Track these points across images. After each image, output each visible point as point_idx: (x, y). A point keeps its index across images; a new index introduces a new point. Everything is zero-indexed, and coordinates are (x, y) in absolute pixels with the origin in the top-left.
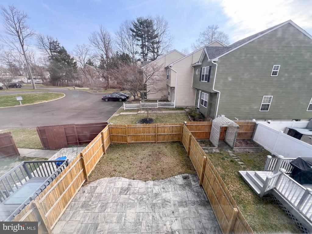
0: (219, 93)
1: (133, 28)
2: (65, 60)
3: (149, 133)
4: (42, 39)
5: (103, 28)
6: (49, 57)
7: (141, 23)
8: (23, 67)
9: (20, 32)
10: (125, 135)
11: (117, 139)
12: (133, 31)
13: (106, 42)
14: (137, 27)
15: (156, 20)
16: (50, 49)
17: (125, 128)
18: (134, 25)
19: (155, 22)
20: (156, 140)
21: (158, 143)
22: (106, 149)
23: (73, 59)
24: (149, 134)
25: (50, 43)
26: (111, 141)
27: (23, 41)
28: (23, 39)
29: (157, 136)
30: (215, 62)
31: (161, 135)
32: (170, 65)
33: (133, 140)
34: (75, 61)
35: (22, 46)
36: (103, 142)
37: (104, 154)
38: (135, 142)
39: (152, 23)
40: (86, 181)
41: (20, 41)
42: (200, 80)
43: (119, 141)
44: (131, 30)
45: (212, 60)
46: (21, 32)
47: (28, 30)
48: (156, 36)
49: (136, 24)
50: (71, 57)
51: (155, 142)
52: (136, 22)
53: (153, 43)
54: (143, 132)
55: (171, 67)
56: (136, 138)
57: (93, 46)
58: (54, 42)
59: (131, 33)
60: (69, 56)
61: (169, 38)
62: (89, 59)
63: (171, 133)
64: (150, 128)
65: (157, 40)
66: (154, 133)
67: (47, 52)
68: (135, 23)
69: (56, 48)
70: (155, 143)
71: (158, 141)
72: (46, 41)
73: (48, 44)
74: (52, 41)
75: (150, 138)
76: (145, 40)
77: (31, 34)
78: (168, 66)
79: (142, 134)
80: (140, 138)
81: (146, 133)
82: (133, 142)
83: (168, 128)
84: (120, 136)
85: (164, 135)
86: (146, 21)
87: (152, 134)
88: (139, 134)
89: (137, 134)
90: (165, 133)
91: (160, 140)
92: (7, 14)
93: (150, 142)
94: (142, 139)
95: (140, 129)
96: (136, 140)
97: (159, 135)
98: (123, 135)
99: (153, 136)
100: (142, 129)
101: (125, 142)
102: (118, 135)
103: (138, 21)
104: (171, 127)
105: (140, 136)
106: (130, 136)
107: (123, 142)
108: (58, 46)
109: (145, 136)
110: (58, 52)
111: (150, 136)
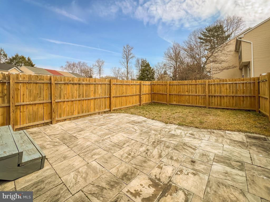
2: (147, 71)
4: (138, 61)
6: (140, 70)
7: (210, 30)
9: (128, 57)
10: (166, 94)
11: (158, 99)
12: (202, 39)
14: (206, 35)
16: (141, 66)
20: (207, 103)
21: (210, 108)
24: (196, 95)
25: (142, 62)
26: (152, 100)
28: (128, 60)
31: (215, 96)
33: (175, 101)
34: (154, 70)
35: (127, 64)
37: (140, 105)
38: (178, 104)
39: (222, 27)
43: (160, 101)
44: (200, 38)
49: (205, 32)
50: (152, 69)
51: (205, 106)
54: (187, 91)
55: (241, 38)
56: (178, 98)
59: (200, 41)
63: (233, 95)
64: (198, 86)
66: (204, 93)
67: (139, 68)
68: (203, 32)
69: (144, 64)
71: (209, 105)
72: (140, 61)
75: (198, 99)
76: (214, 44)
77: (133, 57)
79: (187, 93)
80: (183, 98)
81: (192, 93)
82: (175, 103)
83: (228, 85)
84: (161, 94)
85: (220, 96)
86: (215, 28)
87: (201, 94)
88: (182, 94)
89: (180, 94)
90: (222, 94)
91: (213, 104)
92: (124, 49)
93: (198, 105)
94: (187, 101)
95: (183, 86)
96: (179, 101)
97: (212, 96)
98: (164, 93)
99: (201, 97)
100: (186, 86)
101: (165, 103)
102: (158, 93)
103: (207, 30)
104: (232, 83)
105: (184, 96)
106: (171, 96)
107: (163, 103)
108: (146, 63)
109: (191, 96)
110: (145, 66)
111: (198, 97)
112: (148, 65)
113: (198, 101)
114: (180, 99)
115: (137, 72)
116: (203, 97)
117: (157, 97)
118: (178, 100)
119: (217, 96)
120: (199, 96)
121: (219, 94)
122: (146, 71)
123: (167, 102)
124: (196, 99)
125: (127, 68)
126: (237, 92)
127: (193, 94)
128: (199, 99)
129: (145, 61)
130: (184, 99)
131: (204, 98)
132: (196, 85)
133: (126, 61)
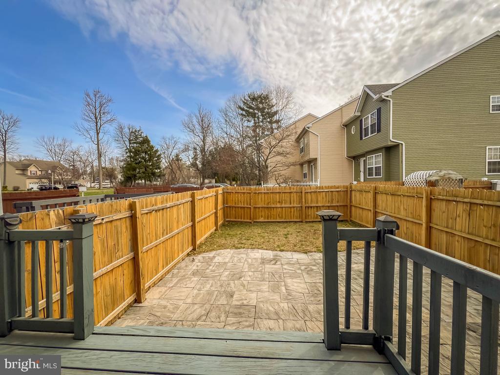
0: (402, 144)
1: (242, 105)
2: (146, 153)
3: (291, 204)
4: (121, 129)
5: (202, 108)
6: (126, 150)
7: (254, 99)
8: (89, 170)
9: (98, 118)
10: (250, 206)
11: (236, 215)
12: (243, 109)
13: (204, 125)
14: (248, 104)
15: (275, 91)
16: (130, 140)
17: (250, 192)
18: (244, 102)
19: (273, 96)
20: (304, 216)
21: (307, 222)
22: (219, 224)
23: (157, 151)
24: (290, 206)
25: (131, 133)
26: (225, 218)
27: (100, 129)
28: (101, 126)
29: (304, 208)
30: (387, 97)
31: (311, 207)
32: (308, 126)
33: (262, 216)
34: (159, 153)
35: (98, 134)
36: (216, 208)
37: (216, 230)
38: (266, 220)
39: (268, 98)
40: (194, 249)
41: (97, 129)
42: (361, 138)
43: (238, 219)
44: (240, 108)
45: (383, 93)
46: (100, 118)
47: (109, 116)
48: (276, 113)
49: (247, 100)
50: (155, 149)
51: (301, 220)
52: (247, 98)
53: (271, 122)
54: (279, 202)
55: (308, 128)
56: (266, 213)
57: (186, 131)
58: (136, 131)
59: (241, 112)
60: (152, 147)
61: (295, 112)
62: (177, 154)
63: (329, 205)
64: (292, 195)
65: (276, 118)
66: (299, 204)
67: (124, 145)
68: (245, 99)
69: (138, 138)
70: (302, 222)
71: (306, 219)
72: (126, 130)
73: (128, 135)
74: (134, 130)
76: (259, 120)
77: (111, 120)
78: (304, 128)
79: (278, 205)
80: (274, 212)
81: (285, 204)
82: (262, 220)
83: (324, 193)
84: (241, 207)
85: (317, 207)
86: (260, 97)
87: (295, 205)
88: (273, 206)
89: (269, 206)
90: (320, 204)
91: (310, 217)
92: (89, 99)
93: (292, 220)
94: (279, 215)
95: (274, 195)
96: (268, 216)
97: (308, 207)
98: (246, 206)
99: (297, 209)
100: (278, 195)
101: (248, 220)
102: (237, 205)
103: (249, 97)
104: (328, 191)
105: (275, 209)
106: (257, 210)
107: (245, 220)
108: (140, 135)
109: (284, 209)
110: (140, 143)
111: (292, 209)
112: (146, 141)
113: (292, 216)
114: (269, 213)
115: (120, 152)
116: (298, 209)
117: (234, 212)
118: (266, 214)
119: (314, 207)
120: (294, 207)
121: (315, 205)
122: (143, 152)
123: (251, 219)
124: (291, 212)
125: (98, 144)
126: (332, 202)
127: (286, 206)
128: (294, 212)
129: (139, 131)
130: (275, 214)
131: (300, 210)
132: (290, 193)
133: (94, 128)
